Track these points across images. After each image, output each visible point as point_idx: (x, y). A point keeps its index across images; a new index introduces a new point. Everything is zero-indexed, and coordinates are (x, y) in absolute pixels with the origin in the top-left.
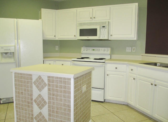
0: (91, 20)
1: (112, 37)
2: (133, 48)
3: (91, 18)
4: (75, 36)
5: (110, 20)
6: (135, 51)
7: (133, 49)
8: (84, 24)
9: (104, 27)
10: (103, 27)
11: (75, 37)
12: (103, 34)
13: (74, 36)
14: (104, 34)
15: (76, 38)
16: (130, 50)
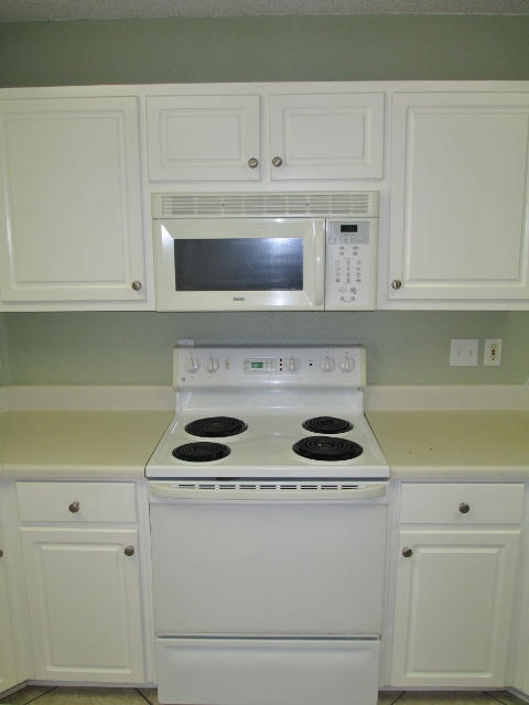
0: (254, 173)
1: (398, 294)
2: (488, 342)
3: (254, 163)
4: (135, 287)
5: (381, 180)
6: (497, 362)
7: (488, 351)
8: (210, 205)
9: (353, 228)
10: (345, 228)
11: (135, 295)
12: (343, 278)
13: (130, 287)
14: (353, 278)
15: (145, 301)
16: (471, 352)
